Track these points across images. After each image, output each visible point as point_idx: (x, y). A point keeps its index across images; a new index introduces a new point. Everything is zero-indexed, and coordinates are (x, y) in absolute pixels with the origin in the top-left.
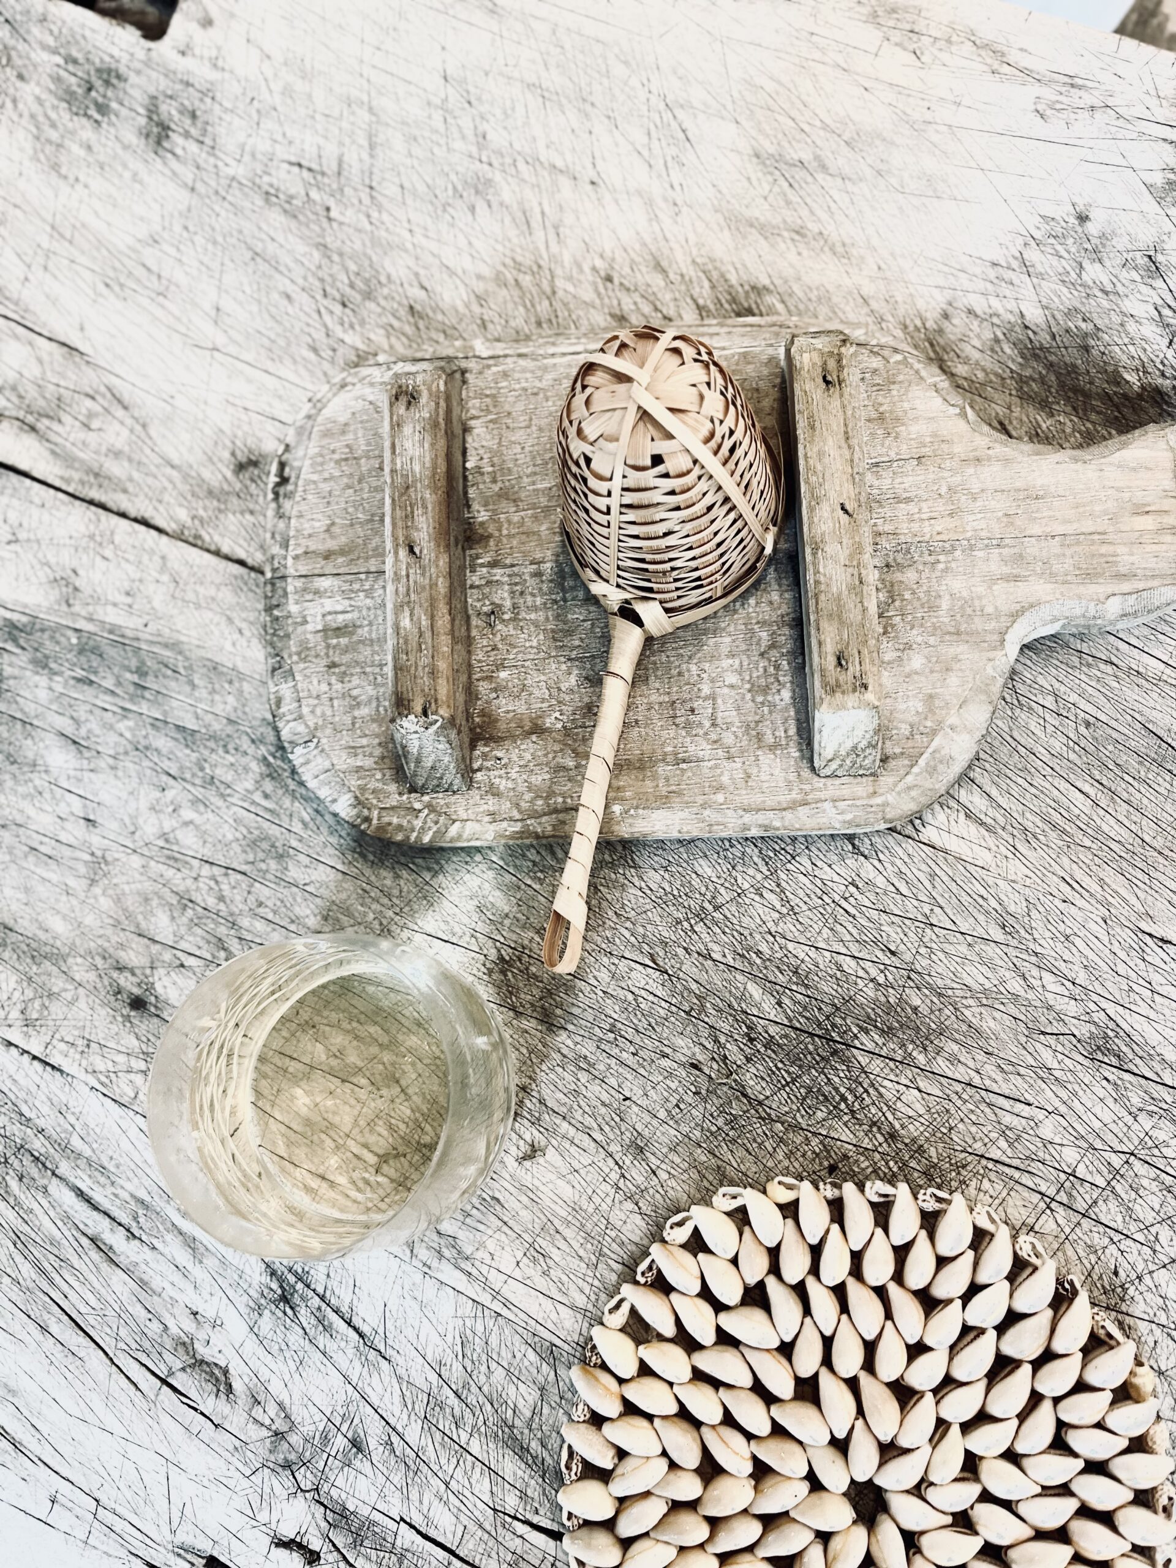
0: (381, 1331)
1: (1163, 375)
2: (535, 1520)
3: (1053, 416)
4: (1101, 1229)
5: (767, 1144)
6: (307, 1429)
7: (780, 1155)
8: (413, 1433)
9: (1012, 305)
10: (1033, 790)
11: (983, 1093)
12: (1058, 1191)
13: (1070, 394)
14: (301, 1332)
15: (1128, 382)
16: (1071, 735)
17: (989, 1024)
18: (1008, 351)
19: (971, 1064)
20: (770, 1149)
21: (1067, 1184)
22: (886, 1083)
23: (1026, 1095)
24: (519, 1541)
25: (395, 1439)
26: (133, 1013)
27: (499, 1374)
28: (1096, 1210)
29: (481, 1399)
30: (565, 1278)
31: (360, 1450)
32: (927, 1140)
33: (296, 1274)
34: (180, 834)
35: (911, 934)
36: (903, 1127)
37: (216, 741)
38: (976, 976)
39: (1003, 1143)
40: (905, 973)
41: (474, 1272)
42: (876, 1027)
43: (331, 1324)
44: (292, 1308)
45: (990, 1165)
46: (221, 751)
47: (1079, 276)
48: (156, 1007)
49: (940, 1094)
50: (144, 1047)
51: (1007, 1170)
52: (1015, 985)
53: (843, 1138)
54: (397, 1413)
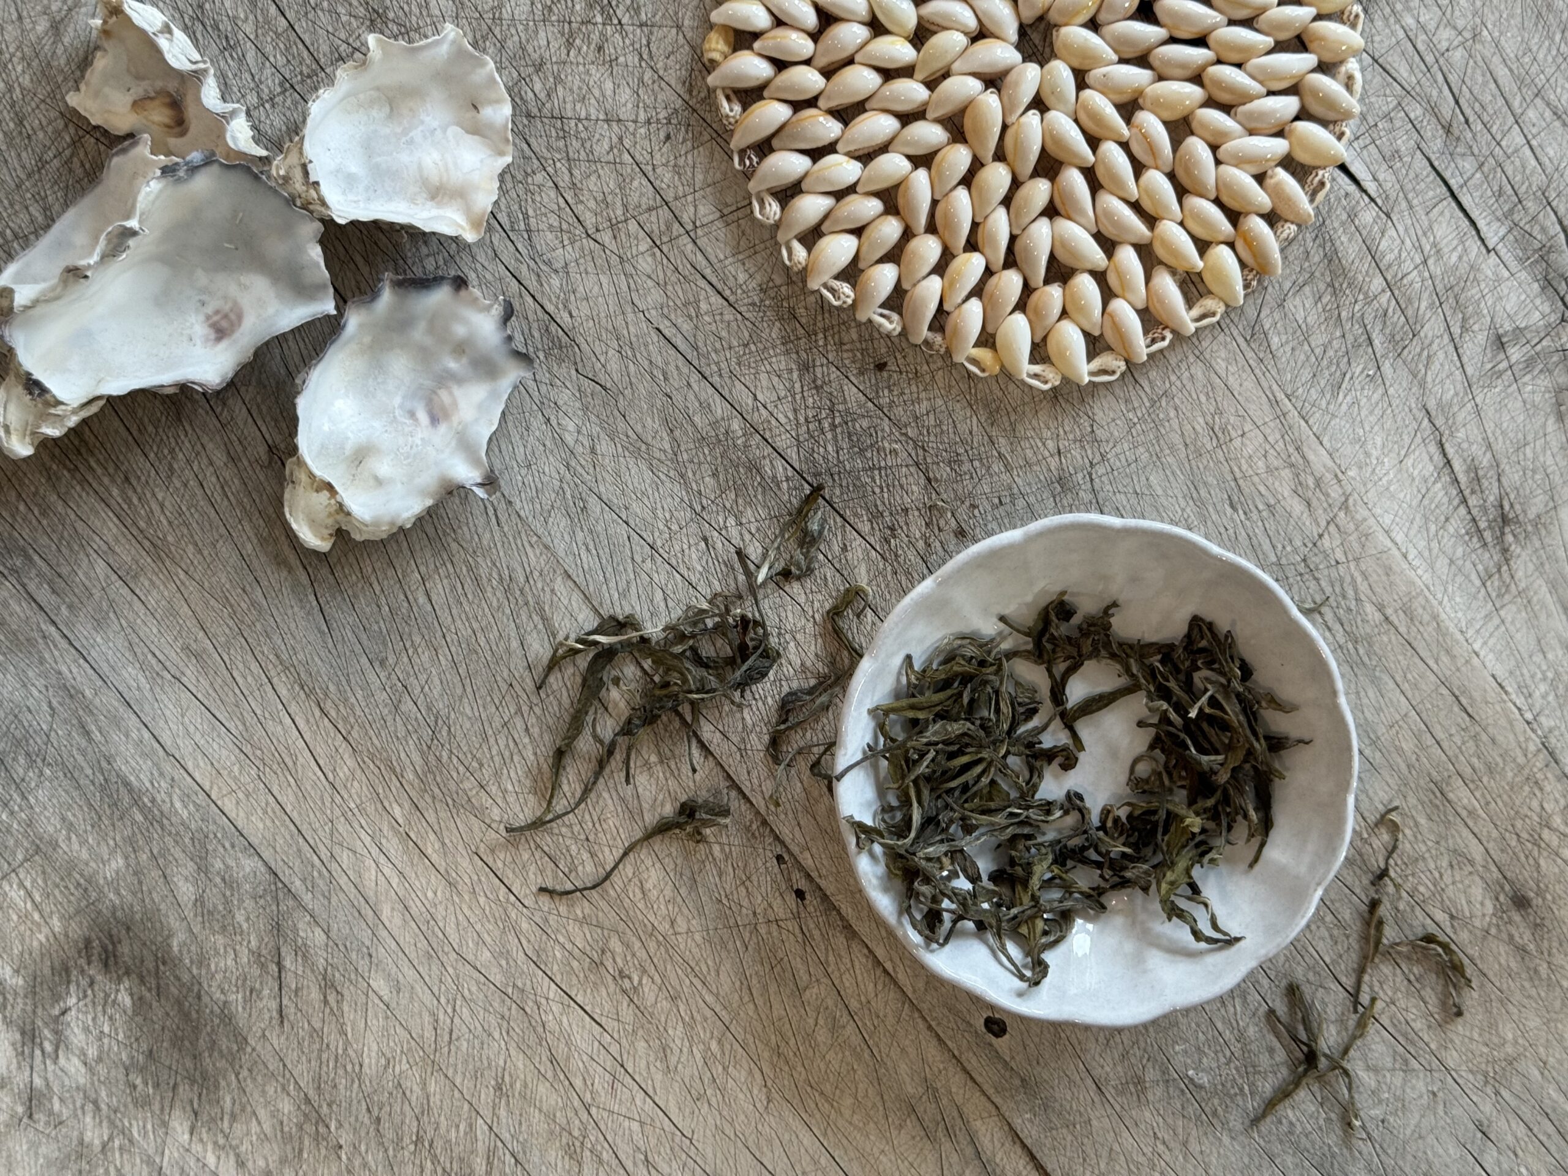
0: (1418, 439)
1: (92, 984)
2: (1352, 188)
3: (225, 1002)
4: (657, 183)
5: (932, 422)
6: (1544, 382)
7: (925, 405)
8: (1432, 327)
9: (197, 1148)
10: (475, 625)
11: (695, 362)
12: (677, 237)
13: (194, 1015)
14: (1503, 480)
15: (131, 995)
16: (406, 659)
17: (653, 424)
18: (228, 1099)
19: (691, 396)
20: (932, 416)
21: (665, 239)
22: (783, 420)
23: (655, 339)
24: (1381, 177)
25: (1456, 330)
26: (1532, 895)
27: (1318, 339)
28: (651, 202)
29: (1348, 326)
30: (1203, 398)
31: (1499, 337)
32: (774, 347)
33: (1481, 537)
34: (1388, 1062)
35: (677, 548)
36: (790, 371)
37: (1298, 1143)
38: (637, 475)
39: (704, 306)
40: (704, 514)
41: (1291, 450)
42: (762, 478)
43: (1467, 472)
44: (1502, 507)
45: (727, 293)
46: (1299, 1129)
47: (111, 1138)
48: (1502, 888)
49: (737, 382)
50: (1536, 853)
51: (714, 280)
52: (605, 446)
53: (855, 390)
54: (1441, 355)
